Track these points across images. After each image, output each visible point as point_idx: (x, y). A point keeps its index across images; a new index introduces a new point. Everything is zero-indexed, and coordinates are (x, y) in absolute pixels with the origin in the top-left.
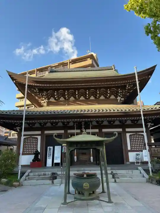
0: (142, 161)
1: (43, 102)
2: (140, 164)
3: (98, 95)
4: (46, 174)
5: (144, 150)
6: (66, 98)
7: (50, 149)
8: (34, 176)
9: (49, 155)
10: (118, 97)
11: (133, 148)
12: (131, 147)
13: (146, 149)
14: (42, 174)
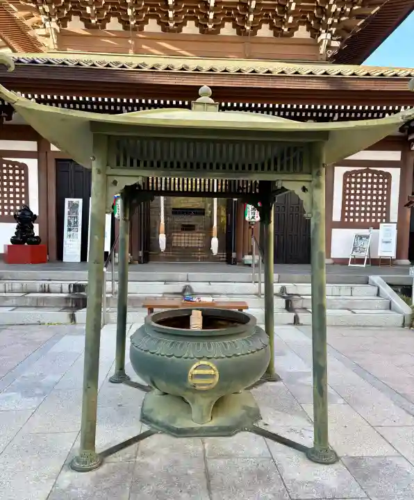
0: (373, 257)
1: (43, 32)
2: (364, 266)
3: (251, 18)
4: (52, 288)
5: (382, 222)
6: (129, 23)
7: (74, 207)
8: (9, 292)
9: (69, 223)
10: (320, 34)
11: (349, 217)
12: (343, 211)
13: (388, 221)
14: (38, 288)
